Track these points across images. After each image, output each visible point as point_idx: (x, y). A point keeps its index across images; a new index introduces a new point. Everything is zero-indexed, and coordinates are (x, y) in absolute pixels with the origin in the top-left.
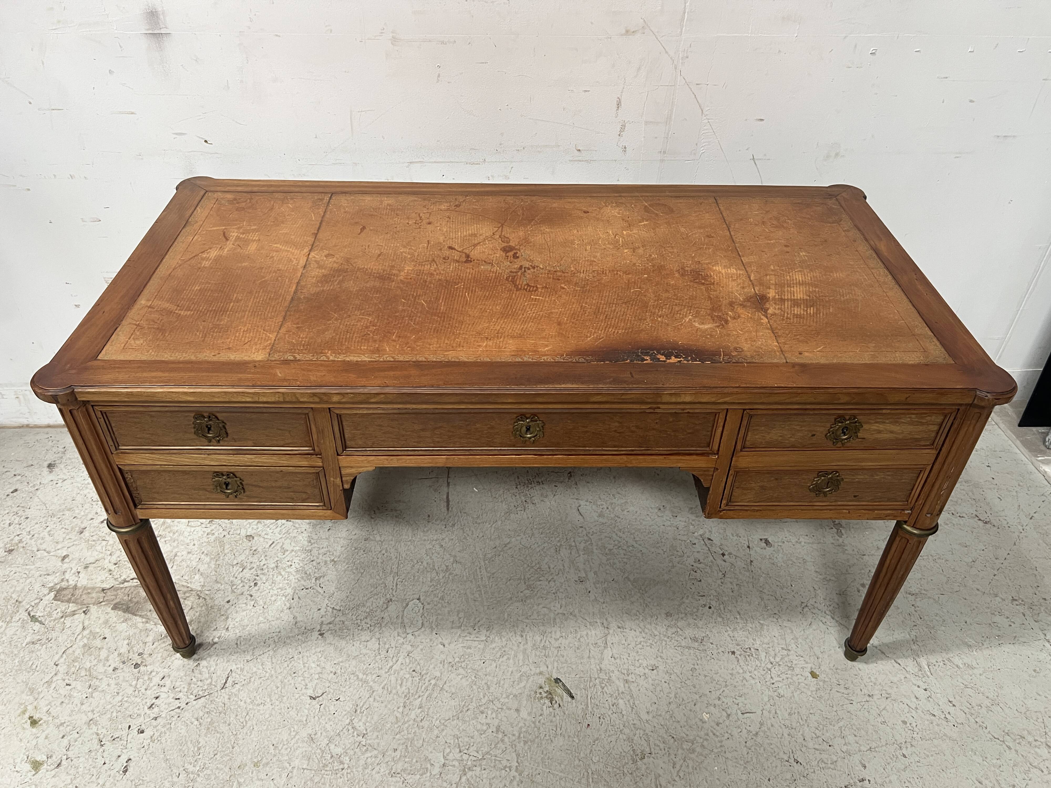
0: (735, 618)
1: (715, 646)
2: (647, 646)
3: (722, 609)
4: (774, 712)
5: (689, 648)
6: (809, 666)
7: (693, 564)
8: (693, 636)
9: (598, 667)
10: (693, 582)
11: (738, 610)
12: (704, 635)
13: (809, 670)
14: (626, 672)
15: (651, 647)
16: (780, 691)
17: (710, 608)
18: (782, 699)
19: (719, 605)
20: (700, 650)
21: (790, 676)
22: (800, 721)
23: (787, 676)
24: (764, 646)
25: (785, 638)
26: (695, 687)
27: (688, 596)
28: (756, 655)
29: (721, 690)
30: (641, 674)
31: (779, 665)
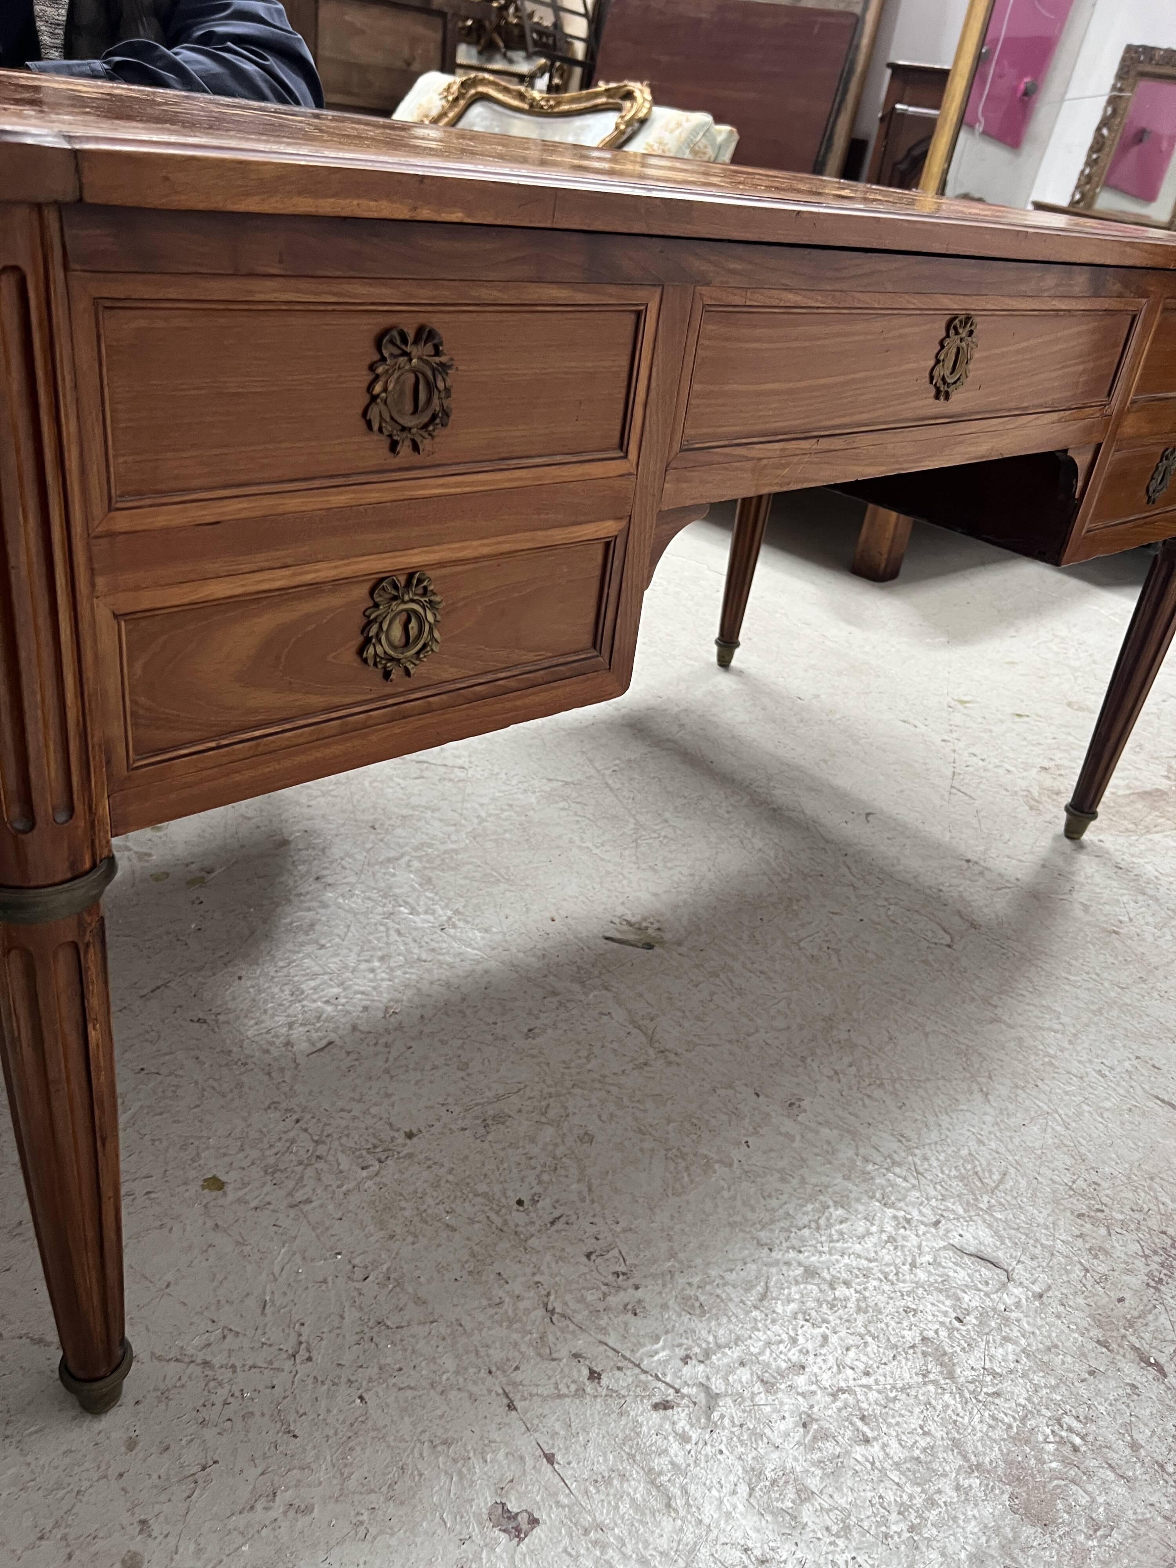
0: (453, 1211)
1: (453, 1127)
2: (571, 1060)
3: (493, 1216)
4: (273, 1074)
5: (498, 1098)
6: (231, 1196)
7: (639, 1293)
8: (508, 1124)
9: (614, 989)
10: (602, 1243)
11: (457, 1235)
12: (490, 1137)
13: (229, 1189)
14: (568, 1005)
15: (564, 1062)
16: (277, 1115)
17: (520, 1203)
18: (267, 1103)
19: (505, 1222)
20: (477, 1104)
21: (267, 1153)
22: (215, 1084)
23: (274, 1151)
24: (353, 1184)
25: (314, 1229)
26: (441, 1041)
27: (583, 1200)
28: (361, 1156)
29: (391, 1059)
30: (541, 1015)
31: (300, 1163)
